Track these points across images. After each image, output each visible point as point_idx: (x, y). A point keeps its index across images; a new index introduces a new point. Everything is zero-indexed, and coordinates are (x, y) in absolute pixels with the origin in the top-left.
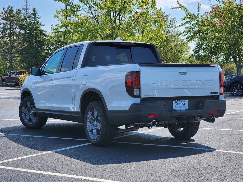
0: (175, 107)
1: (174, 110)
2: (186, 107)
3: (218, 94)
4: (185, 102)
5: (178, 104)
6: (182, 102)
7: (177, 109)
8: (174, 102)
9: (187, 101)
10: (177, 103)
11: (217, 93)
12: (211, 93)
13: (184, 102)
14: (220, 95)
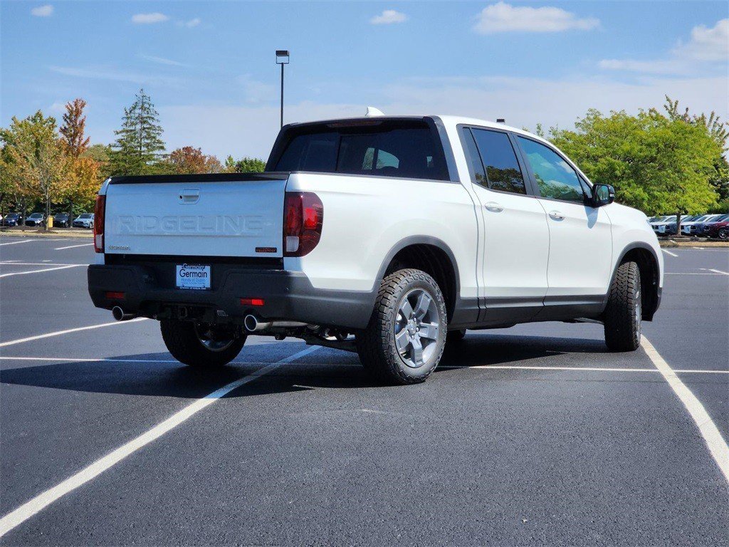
0: (180, 281)
1: (178, 288)
2: (206, 282)
3: (279, 254)
4: (205, 271)
5: (186, 274)
6: (198, 271)
7: (185, 285)
8: (179, 268)
9: (208, 269)
10: (185, 272)
11: (274, 250)
12: (258, 250)
13: (201, 271)
14: (284, 256)
